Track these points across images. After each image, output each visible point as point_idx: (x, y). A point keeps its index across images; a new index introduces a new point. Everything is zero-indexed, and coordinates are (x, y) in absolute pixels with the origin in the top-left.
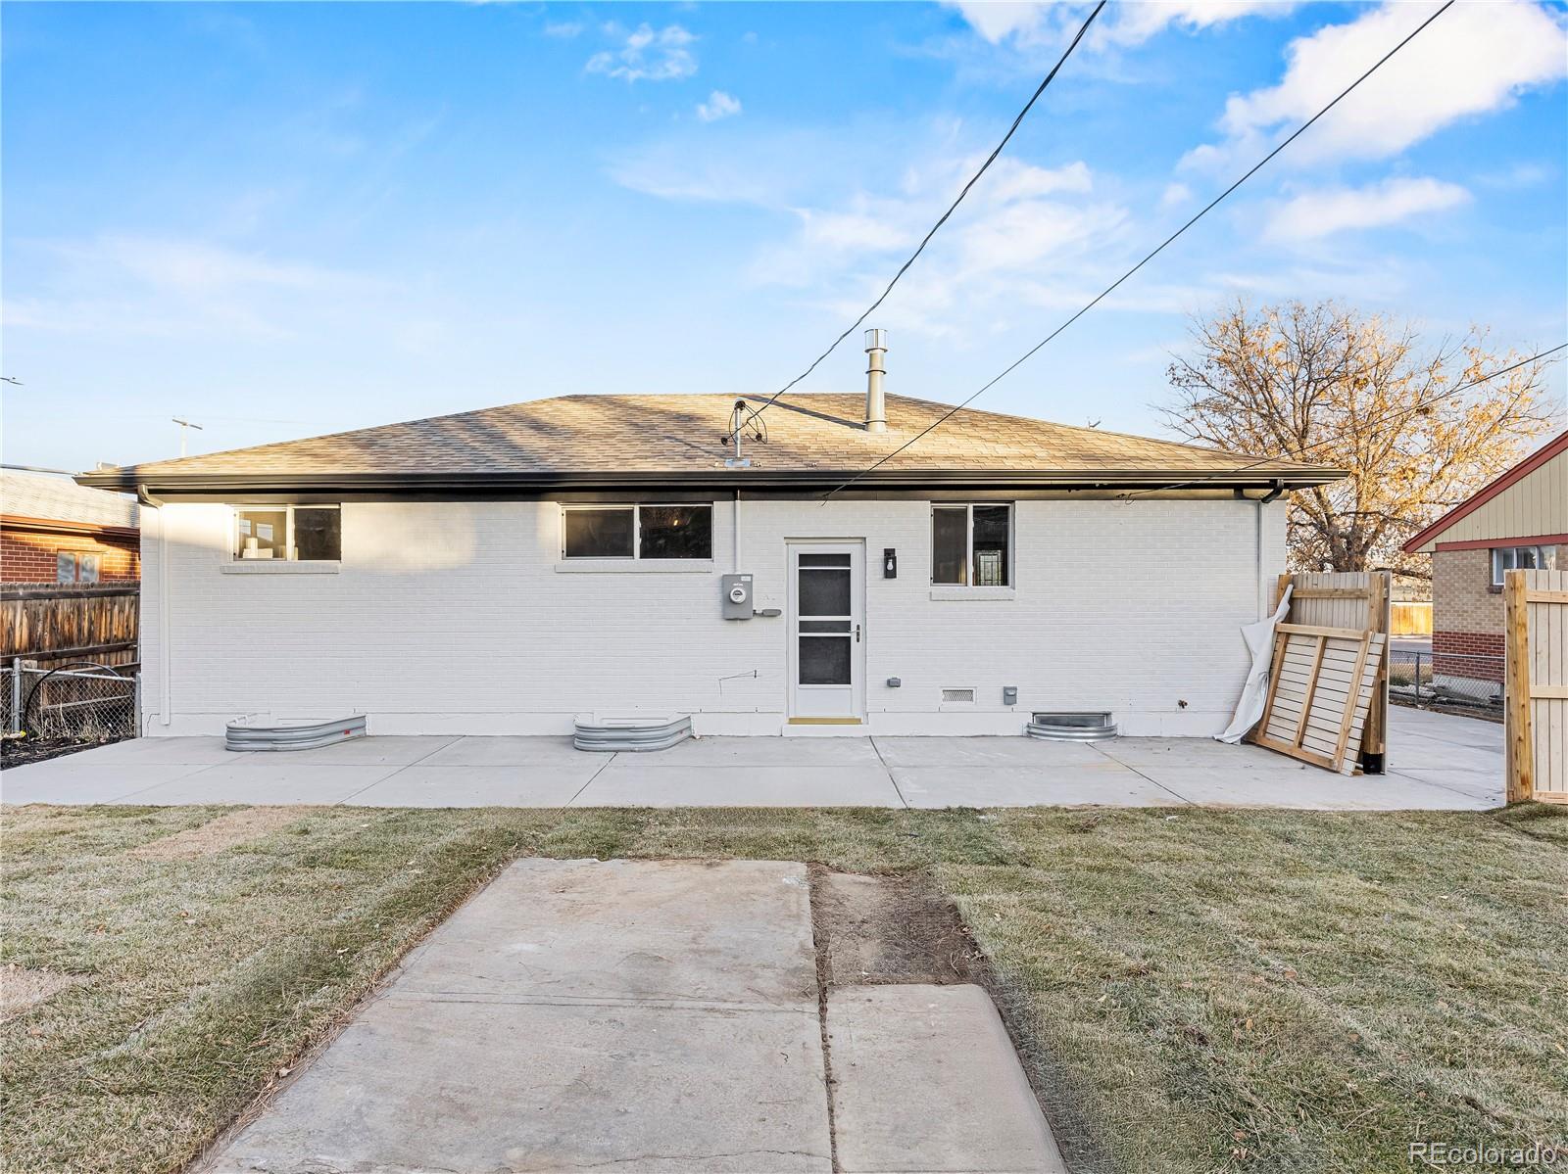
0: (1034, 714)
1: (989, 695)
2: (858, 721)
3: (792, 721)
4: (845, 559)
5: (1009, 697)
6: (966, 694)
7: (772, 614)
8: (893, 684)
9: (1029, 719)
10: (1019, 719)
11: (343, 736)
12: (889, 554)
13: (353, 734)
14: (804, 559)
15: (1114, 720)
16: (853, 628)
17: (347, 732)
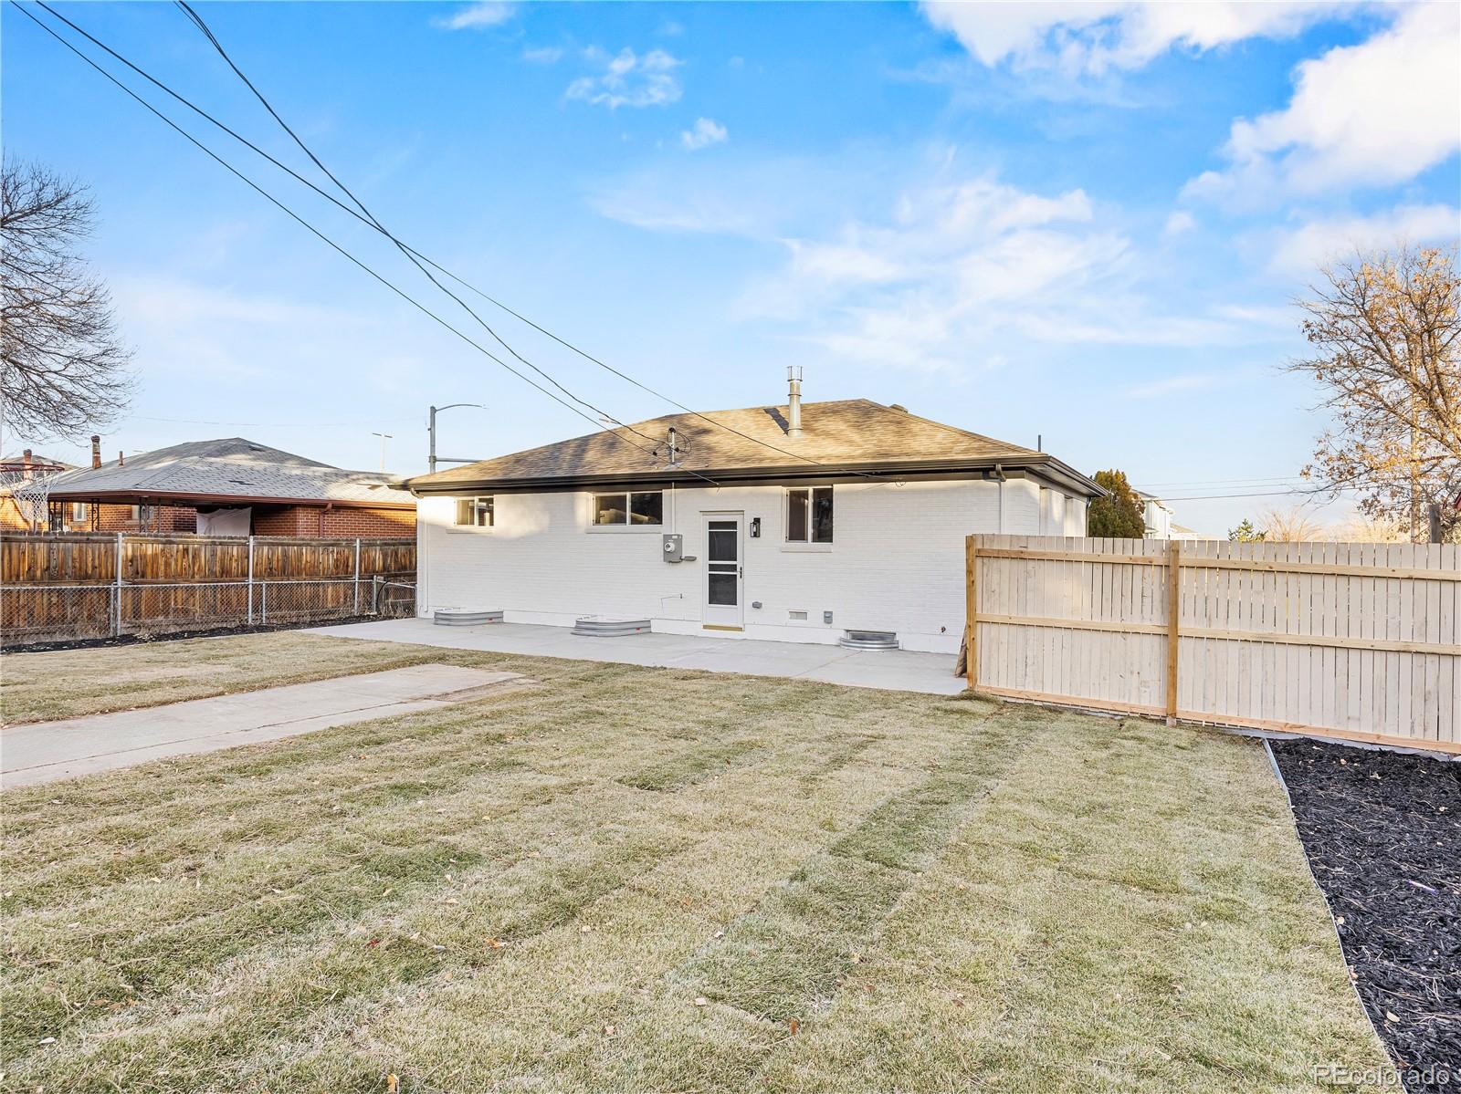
0: (848, 631)
1: (816, 616)
2: (740, 629)
3: (705, 627)
4: (733, 525)
5: (828, 618)
6: (802, 615)
7: (692, 559)
8: (757, 606)
9: (843, 634)
10: (835, 634)
11: (487, 621)
12: (757, 521)
13: (493, 620)
14: (712, 525)
15: (897, 638)
16: (738, 569)
17: (491, 619)
